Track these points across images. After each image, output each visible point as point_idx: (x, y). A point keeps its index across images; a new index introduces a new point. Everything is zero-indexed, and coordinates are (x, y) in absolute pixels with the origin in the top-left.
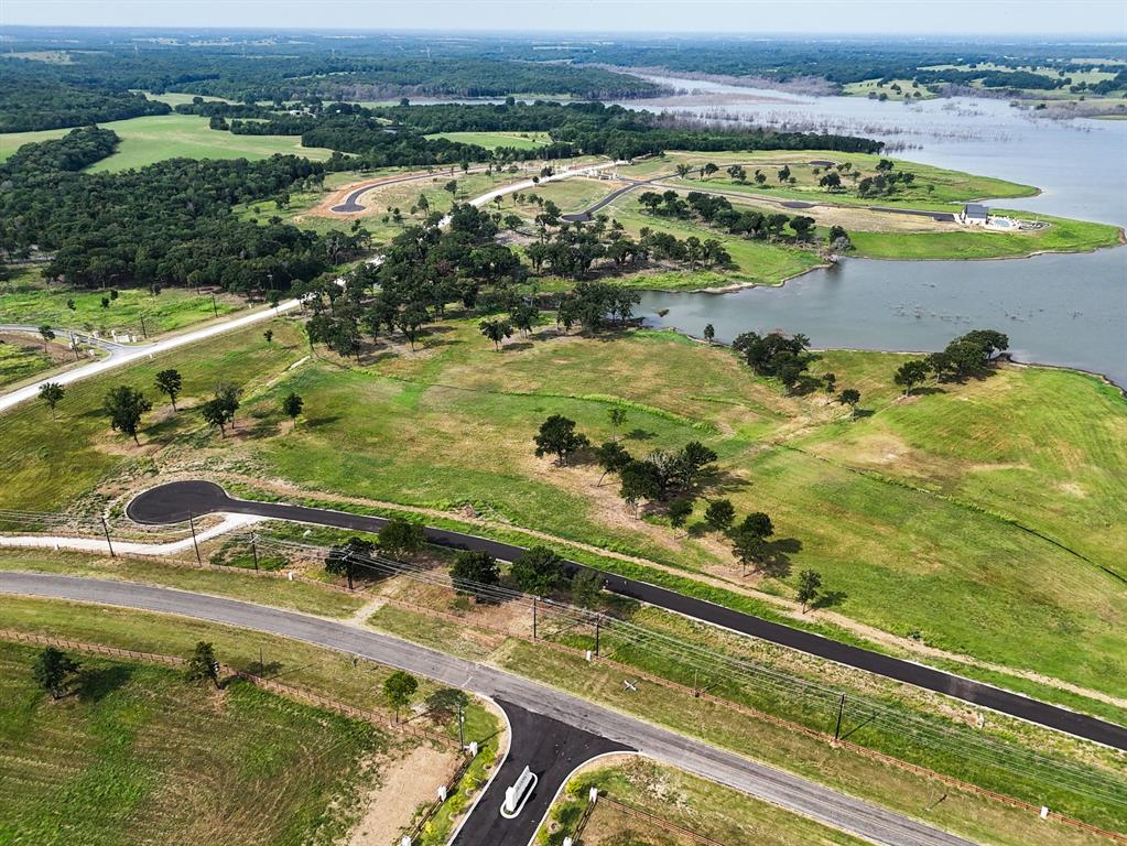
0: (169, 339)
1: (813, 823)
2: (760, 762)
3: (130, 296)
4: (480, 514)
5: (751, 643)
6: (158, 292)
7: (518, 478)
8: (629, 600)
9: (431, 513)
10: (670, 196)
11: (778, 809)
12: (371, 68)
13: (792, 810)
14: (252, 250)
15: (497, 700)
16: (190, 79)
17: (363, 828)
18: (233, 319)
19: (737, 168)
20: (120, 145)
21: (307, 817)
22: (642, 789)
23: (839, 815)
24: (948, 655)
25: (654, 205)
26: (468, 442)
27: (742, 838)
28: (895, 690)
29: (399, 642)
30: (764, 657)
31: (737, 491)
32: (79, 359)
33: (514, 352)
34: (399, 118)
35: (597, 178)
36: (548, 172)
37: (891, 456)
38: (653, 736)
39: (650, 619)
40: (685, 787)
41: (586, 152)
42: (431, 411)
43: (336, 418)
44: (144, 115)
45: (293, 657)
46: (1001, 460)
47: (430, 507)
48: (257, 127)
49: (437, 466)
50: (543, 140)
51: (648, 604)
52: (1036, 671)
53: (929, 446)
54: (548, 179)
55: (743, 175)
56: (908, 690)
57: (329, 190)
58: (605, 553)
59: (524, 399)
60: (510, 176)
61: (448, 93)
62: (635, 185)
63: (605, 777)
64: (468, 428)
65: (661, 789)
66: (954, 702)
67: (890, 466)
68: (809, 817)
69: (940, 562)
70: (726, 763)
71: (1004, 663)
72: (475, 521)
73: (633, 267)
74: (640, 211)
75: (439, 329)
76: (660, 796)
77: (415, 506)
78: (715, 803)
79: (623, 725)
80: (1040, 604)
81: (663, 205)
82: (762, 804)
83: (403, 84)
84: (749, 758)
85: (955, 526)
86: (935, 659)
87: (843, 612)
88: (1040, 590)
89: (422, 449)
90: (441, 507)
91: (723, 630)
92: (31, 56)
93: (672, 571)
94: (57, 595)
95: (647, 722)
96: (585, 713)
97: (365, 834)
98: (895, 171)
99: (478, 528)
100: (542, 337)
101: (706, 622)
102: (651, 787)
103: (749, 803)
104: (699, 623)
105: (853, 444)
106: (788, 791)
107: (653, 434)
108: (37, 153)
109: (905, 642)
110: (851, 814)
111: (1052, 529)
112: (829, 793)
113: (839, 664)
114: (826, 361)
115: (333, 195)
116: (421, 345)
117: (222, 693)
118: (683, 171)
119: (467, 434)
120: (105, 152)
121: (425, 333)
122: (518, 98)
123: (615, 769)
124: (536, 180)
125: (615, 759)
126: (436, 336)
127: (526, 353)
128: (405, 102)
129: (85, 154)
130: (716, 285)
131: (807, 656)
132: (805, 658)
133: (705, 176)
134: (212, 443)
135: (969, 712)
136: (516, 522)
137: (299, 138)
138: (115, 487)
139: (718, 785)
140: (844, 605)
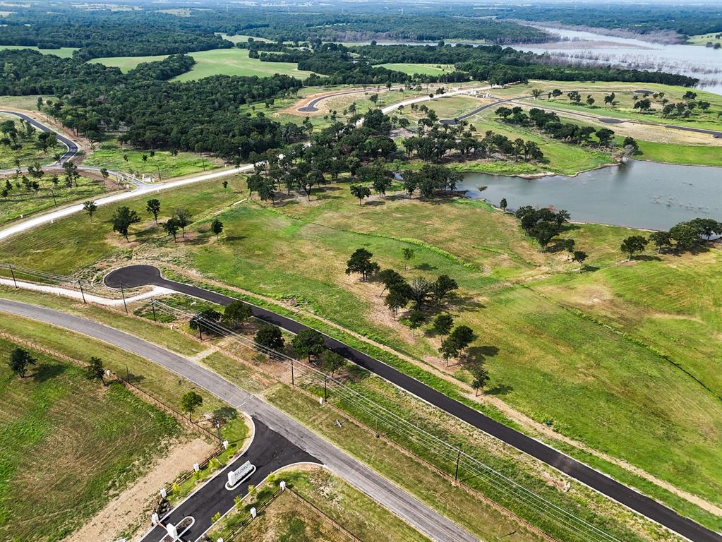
0: (173, 181)
1: (414, 531)
2: (398, 486)
3: (163, 156)
4: (298, 305)
5: (431, 410)
6: (176, 153)
7: (334, 285)
8: (365, 371)
9: (270, 301)
10: (517, 110)
11: (395, 517)
12: (361, 21)
13: (404, 520)
14: (237, 132)
15: (254, 419)
16: (251, 27)
17: (145, 479)
18: (213, 173)
19: (575, 93)
20: (195, 66)
21: (119, 467)
22: (315, 488)
23: (433, 528)
24: (567, 440)
25: (505, 116)
26: (314, 260)
27: (364, 530)
28: (516, 457)
29: (214, 375)
30: (436, 420)
31: (472, 310)
32: (120, 189)
33: (370, 207)
34: (365, 53)
35: (475, 96)
36: (441, 91)
37: (596, 300)
38: (337, 457)
39: (373, 383)
40: (343, 492)
41: (475, 79)
42: (302, 238)
43: (244, 237)
44: (217, 48)
45: (153, 374)
46: (679, 312)
47: (270, 297)
48: (275, 57)
49: (288, 272)
50: (450, 69)
51: (375, 375)
52: (628, 460)
53: (628, 296)
54: (441, 95)
55: (578, 98)
56: (525, 459)
57: (301, 98)
58: (364, 339)
59: (362, 237)
60: (416, 93)
61: (405, 37)
62: (500, 102)
63: (296, 476)
64: (318, 251)
65: (327, 490)
66: (554, 471)
67: (592, 307)
68: (413, 526)
69: (594, 377)
70: (375, 481)
71: (606, 452)
72: (293, 309)
73: (474, 157)
74: (496, 120)
75: (332, 189)
76: (325, 494)
77: (263, 295)
78: (357, 505)
79: (323, 447)
80: (656, 415)
81: (511, 116)
82: (386, 512)
83: (377, 31)
84: (392, 482)
85: (620, 354)
86: (556, 441)
87: (504, 400)
88: (662, 407)
89: (285, 261)
90: (277, 298)
91: (416, 399)
92: (169, 12)
93: (401, 356)
94: (47, 320)
95: (338, 448)
96: (302, 435)
97: (145, 482)
98: (697, 100)
99: (293, 313)
100: (393, 198)
101: (407, 391)
102: (322, 488)
103: (379, 510)
104: (403, 392)
105: (572, 289)
106: (407, 507)
107: (435, 268)
108: (146, 68)
109: (539, 426)
110: (442, 530)
111: (694, 365)
112: (434, 514)
113: (484, 433)
114: (582, 230)
115: (302, 101)
116: (315, 197)
117: (106, 389)
118: (536, 94)
119: (315, 255)
120: (184, 70)
121: (321, 190)
122: (446, 42)
123: (305, 473)
124: (431, 96)
125: (308, 466)
126: (328, 193)
127: (378, 208)
128: (374, 43)
129: (172, 71)
130: (528, 172)
131: (465, 424)
132: (462, 425)
133: (552, 98)
134: (168, 245)
135: (562, 480)
136: (318, 313)
137: (296, 65)
138: (105, 264)
139: (363, 495)
140: (508, 395)
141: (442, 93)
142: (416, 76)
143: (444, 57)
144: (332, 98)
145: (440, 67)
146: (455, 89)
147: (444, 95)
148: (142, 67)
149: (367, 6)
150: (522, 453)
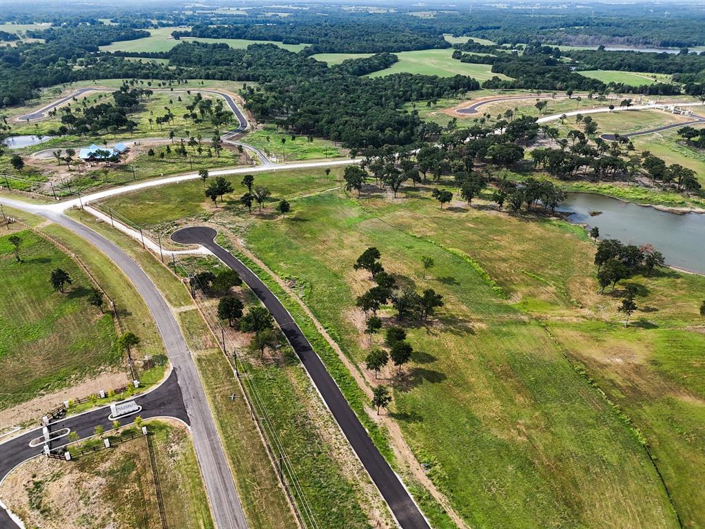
0: (295, 164)
1: (208, 510)
2: (230, 467)
4: (294, 287)
5: (324, 412)
6: (312, 140)
8: (297, 359)
9: (277, 278)
11: (204, 492)
13: (208, 497)
15: (174, 371)
16: (482, 28)
17: (68, 391)
18: (333, 161)
20: (396, 64)
21: (61, 375)
22: (168, 443)
23: (224, 515)
24: (433, 489)
25: (689, 138)
26: (346, 252)
27: (172, 492)
28: (362, 484)
29: (178, 326)
30: (320, 423)
31: (458, 334)
32: (248, 164)
33: (450, 212)
34: (579, 58)
35: (671, 112)
36: (627, 103)
37: (619, 360)
38: (205, 424)
39: (294, 372)
40: (184, 454)
41: (688, 92)
42: (355, 230)
43: (307, 220)
44: (433, 48)
45: (139, 314)
47: (279, 274)
48: (476, 59)
49: (315, 257)
50: (665, 79)
51: (303, 366)
54: (626, 108)
56: (370, 491)
57: (469, 99)
58: (323, 332)
59: (412, 239)
60: (599, 102)
62: (700, 121)
63: (162, 427)
64: (358, 244)
65: (175, 448)
67: (604, 366)
68: (210, 505)
69: (528, 438)
70: (216, 455)
72: (288, 290)
73: (614, 178)
74: (677, 141)
75: (427, 189)
76: (170, 451)
77: (274, 272)
78: (185, 470)
79: (203, 412)
80: (566, 504)
81: (697, 138)
82: (200, 484)
83: (614, 36)
84: (228, 461)
85: (588, 425)
86: (419, 485)
87: (404, 428)
88: (584, 498)
89: (321, 247)
90: (283, 277)
91: (319, 398)
93: (342, 356)
95: (213, 416)
96: (197, 396)
97: (66, 393)
99: (284, 293)
101: (317, 389)
102: (173, 444)
103: (197, 480)
104: (313, 388)
105: (598, 341)
106: (221, 488)
107: (458, 284)
110: (229, 517)
112: (237, 502)
113: (353, 451)
116: (404, 195)
117: (102, 315)
119: (352, 247)
121: (417, 189)
123: (171, 428)
124: (612, 107)
125: (178, 423)
126: (421, 193)
128: (602, 48)
131: (342, 436)
132: (339, 437)
134: (243, 215)
135: (387, 524)
137: (490, 67)
138: (185, 221)
139: (196, 463)
140: (412, 425)
141: (629, 105)
142: (612, 84)
143: (671, 67)
144: (500, 101)
145: (655, 77)
146: (652, 102)
147: (630, 108)
148: (346, 62)
149: (628, 9)
150: (371, 483)
